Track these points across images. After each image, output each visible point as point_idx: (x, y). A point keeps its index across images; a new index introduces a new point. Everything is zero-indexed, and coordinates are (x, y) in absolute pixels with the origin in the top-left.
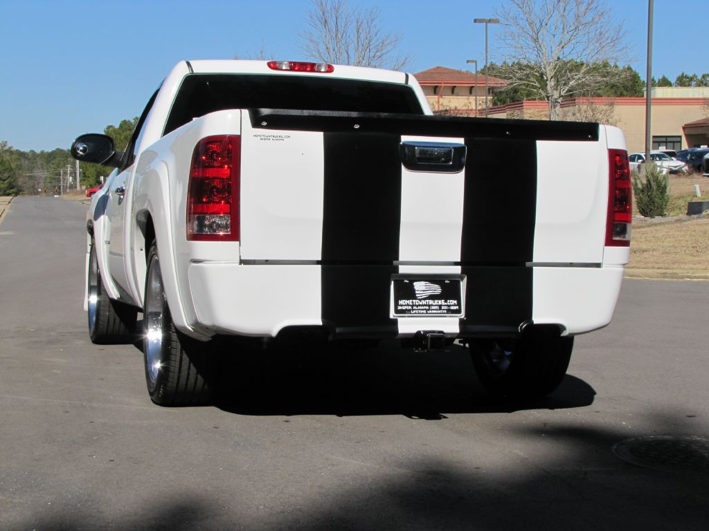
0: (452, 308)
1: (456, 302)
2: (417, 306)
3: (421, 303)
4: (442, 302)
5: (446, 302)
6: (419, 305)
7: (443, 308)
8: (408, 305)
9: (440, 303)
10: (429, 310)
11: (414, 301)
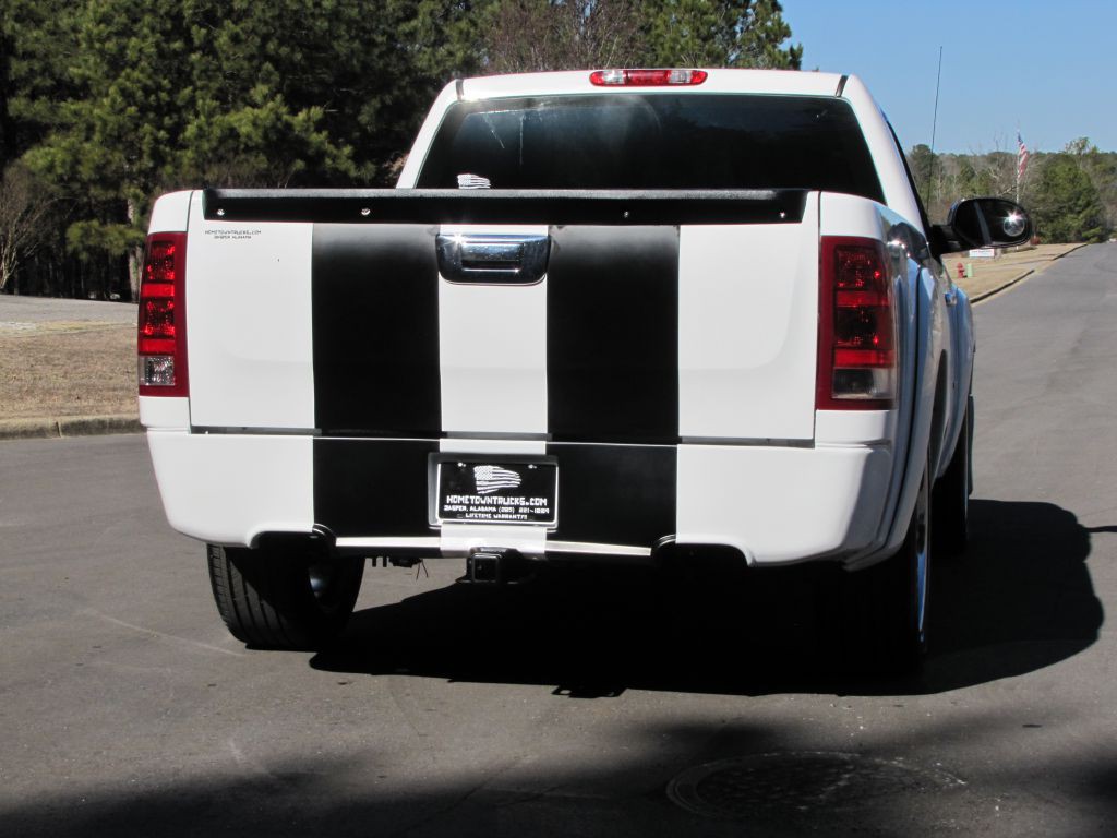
0: (538, 511)
1: (545, 501)
2: (477, 506)
3: (483, 502)
4: (520, 501)
5: (527, 500)
6: (481, 505)
7: (521, 510)
8: (461, 504)
9: (516, 502)
10: (496, 513)
11: (472, 498)
